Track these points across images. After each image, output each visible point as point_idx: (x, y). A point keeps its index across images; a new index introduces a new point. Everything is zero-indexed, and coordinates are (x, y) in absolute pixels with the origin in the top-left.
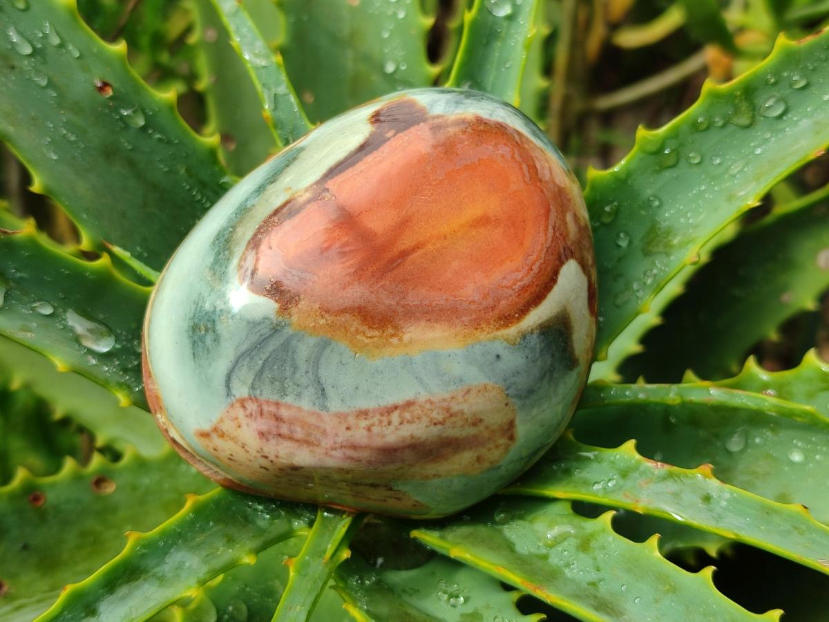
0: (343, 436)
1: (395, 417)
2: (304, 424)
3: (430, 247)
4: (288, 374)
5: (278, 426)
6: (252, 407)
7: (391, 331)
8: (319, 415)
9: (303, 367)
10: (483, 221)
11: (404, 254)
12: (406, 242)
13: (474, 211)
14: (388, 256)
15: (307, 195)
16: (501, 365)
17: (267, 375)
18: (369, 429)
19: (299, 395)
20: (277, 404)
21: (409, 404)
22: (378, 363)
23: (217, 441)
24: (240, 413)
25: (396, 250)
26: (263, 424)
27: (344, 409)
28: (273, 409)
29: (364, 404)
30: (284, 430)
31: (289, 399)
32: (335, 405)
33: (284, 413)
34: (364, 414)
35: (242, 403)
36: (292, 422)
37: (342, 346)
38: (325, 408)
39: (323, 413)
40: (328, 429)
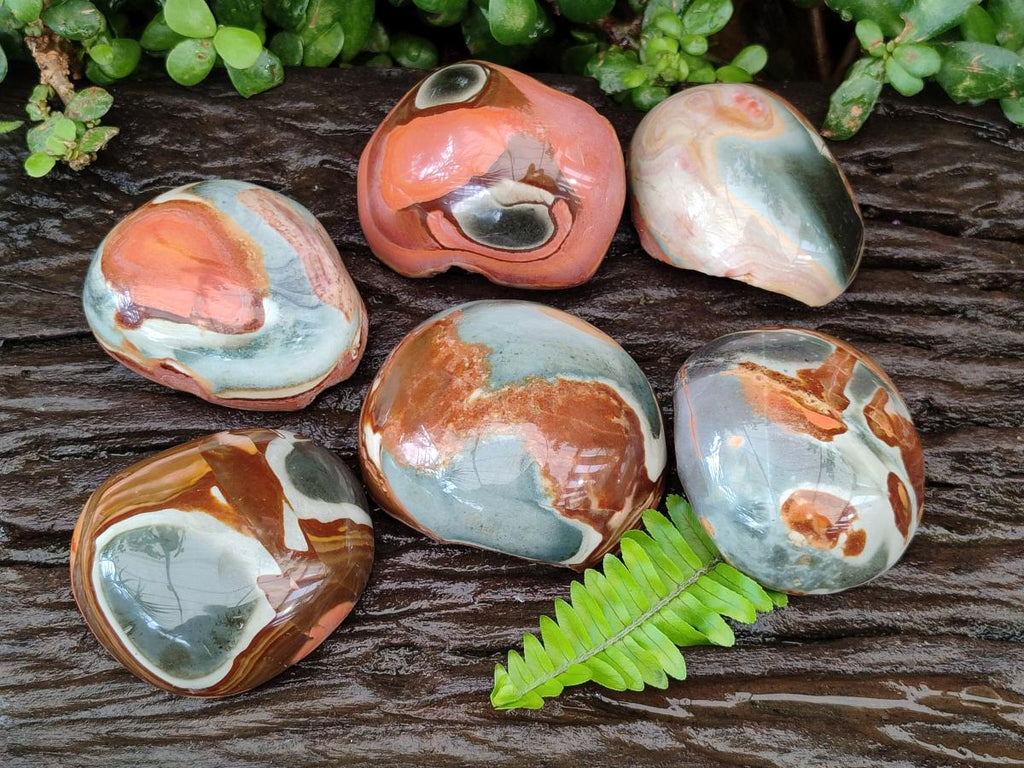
0: (306, 246)
1: (283, 228)
2: (312, 264)
3: (190, 254)
4: (293, 279)
5: (320, 275)
6: (319, 291)
7: (243, 247)
8: (304, 259)
9: (285, 275)
10: (161, 241)
11: (202, 261)
12: (195, 263)
13: (160, 248)
14: (207, 267)
15: (200, 322)
16: (226, 199)
17: (299, 289)
18: (295, 237)
19: (300, 271)
20: (311, 279)
21: (272, 225)
22: (261, 245)
23: (346, 307)
24: (325, 296)
25: (203, 265)
26: (324, 284)
27: (293, 249)
28: (314, 281)
29: (286, 243)
30: (320, 272)
31: (305, 275)
32: (294, 254)
33: (312, 274)
34: (289, 241)
35: (320, 296)
36: (314, 270)
37: (264, 262)
38: (298, 257)
39: (301, 257)
40: (307, 253)
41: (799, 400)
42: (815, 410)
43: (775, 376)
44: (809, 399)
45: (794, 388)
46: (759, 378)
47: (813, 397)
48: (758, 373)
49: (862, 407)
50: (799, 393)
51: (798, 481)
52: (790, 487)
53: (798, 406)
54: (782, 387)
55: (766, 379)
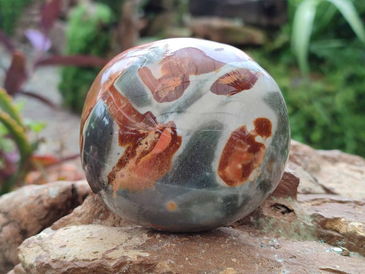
41: (144, 153)
42: (154, 144)
43: (122, 163)
44: (145, 146)
45: (133, 154)
46: (122, 176)
47: (143, 142)
48: (118, 174)
49: (155, 102)
50: (139, 150)
51: (210, 171)
52: (215, 178)
53: (149, 156)
54: (131, 163)
55: (124, 171)
